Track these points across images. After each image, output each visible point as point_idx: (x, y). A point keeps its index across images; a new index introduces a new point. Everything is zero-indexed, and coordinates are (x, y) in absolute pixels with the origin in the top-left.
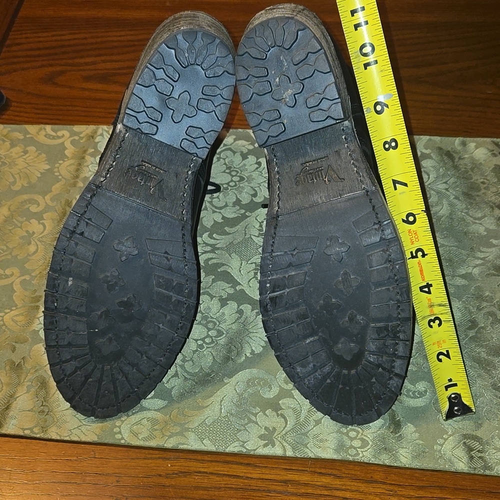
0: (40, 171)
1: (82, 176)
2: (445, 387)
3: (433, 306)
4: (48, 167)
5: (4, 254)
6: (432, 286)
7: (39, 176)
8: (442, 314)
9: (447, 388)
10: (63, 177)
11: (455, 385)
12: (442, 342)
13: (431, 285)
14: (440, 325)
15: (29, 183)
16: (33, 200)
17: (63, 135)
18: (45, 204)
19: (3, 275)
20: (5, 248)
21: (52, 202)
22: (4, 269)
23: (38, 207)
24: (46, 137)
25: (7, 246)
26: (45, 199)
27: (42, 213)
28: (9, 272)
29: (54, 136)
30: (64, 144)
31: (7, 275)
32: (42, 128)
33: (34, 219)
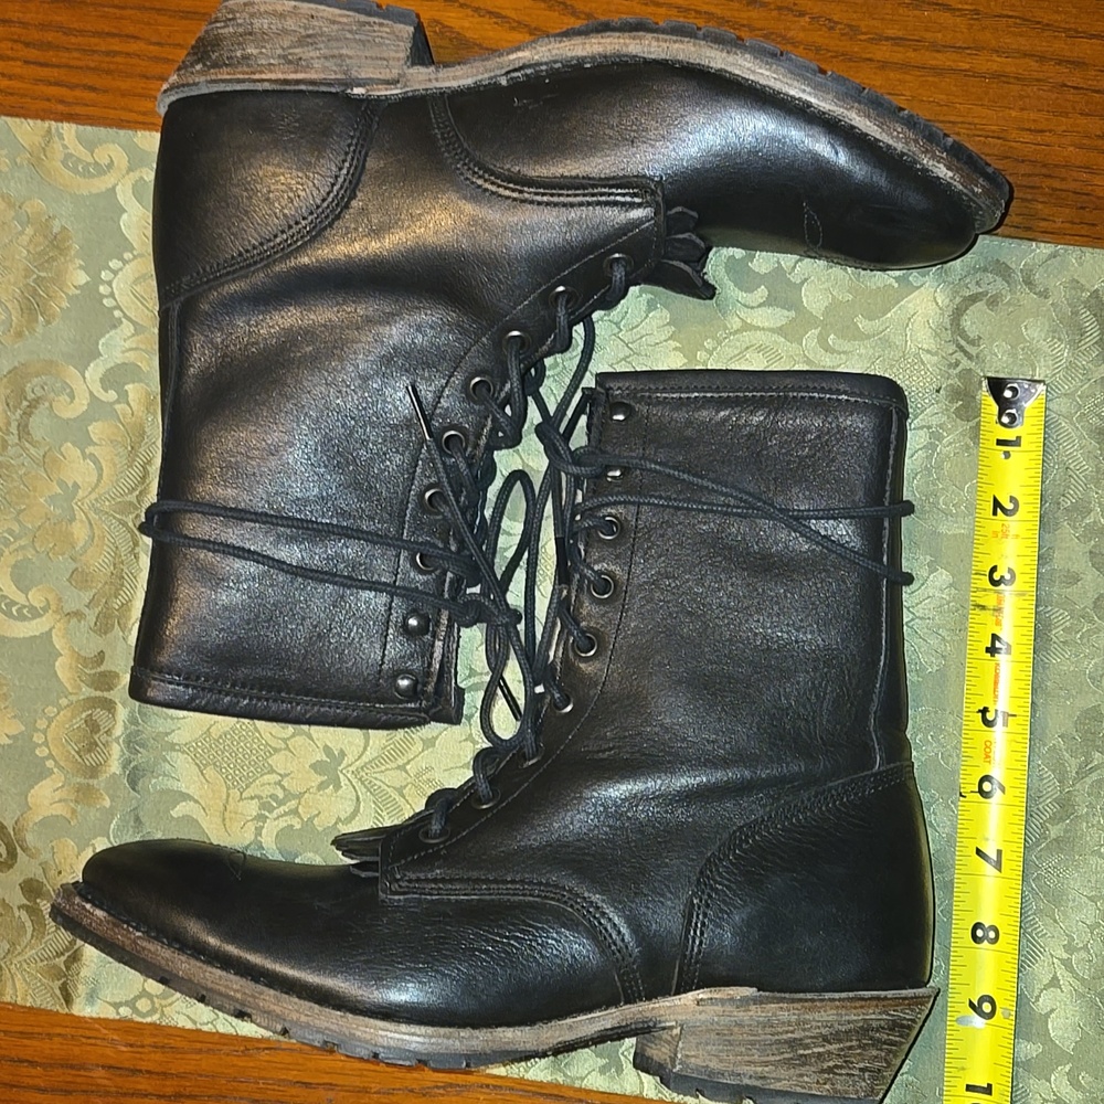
0: (65, 290)
2: (1019, 445)
3: (994, 610)
5: (18, 544)
6: (987, 648)
7: (64, 304)
8: (985, 590)
9: (1017, 442)
10: (124, 316)
11: (1000, 442)
12: (1000, 535)
13: (988, 650)
14: (994, 569)
17: (112, 161)
18: (88, 395)
19: (25, 607)
20: (16, 528)
21: (106, 391)
22: (25, 590)
23: (72, 402)
24: (66, 166)
25: (19, 522)
26: (84, 378)
27: (85, 419)
28: (36, 598)
29: (89, 164)
30: (116, 194)
31: (32, 608)
32: (53, 130)
33: (69, 444)
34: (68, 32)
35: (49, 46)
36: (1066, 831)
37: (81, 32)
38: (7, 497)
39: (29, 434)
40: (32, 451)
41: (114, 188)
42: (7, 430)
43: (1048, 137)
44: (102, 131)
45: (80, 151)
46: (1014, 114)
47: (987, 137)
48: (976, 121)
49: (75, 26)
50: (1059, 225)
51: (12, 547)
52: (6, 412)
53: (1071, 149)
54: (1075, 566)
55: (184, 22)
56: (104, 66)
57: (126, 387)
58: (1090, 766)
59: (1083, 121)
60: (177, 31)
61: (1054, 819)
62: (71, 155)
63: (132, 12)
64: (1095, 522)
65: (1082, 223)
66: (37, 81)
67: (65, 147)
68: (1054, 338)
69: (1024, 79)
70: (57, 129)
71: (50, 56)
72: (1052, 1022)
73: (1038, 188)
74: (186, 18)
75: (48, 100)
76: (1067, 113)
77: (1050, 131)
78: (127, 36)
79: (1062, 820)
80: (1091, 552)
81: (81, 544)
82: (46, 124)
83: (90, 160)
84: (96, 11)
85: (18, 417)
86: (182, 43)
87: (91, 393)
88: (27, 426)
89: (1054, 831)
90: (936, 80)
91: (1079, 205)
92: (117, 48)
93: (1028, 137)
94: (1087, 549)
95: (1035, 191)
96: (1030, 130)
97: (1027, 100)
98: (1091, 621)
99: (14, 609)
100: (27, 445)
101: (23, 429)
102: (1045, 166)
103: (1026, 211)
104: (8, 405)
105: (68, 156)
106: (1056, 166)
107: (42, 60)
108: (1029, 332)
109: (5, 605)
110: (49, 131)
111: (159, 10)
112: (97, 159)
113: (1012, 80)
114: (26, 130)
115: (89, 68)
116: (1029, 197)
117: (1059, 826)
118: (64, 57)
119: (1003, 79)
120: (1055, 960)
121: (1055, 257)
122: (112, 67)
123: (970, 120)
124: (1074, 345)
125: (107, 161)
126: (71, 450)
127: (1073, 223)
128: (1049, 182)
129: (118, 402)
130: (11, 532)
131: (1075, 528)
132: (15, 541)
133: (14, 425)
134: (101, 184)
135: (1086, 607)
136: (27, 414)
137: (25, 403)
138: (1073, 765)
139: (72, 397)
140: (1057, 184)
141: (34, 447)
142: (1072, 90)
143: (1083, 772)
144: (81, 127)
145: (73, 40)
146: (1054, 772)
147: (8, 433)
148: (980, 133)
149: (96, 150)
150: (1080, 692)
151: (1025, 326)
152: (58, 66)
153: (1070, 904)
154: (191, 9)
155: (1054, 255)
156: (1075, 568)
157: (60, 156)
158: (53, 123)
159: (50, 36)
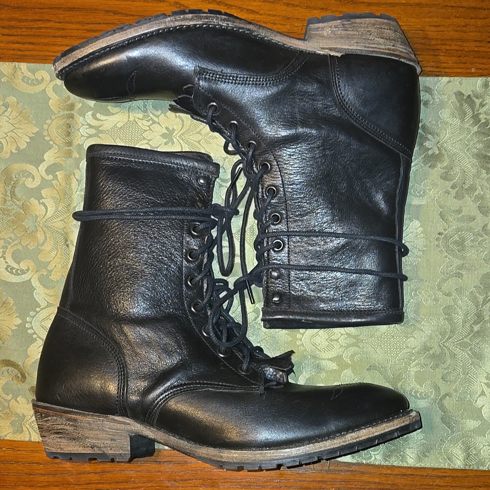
0: (28, 135)
1: (76, 142)
4: (36, 130)
5: (14, 243)
7: (28, 140)
10: (54, 143)
15: (18, 149)
16: (26, 171)
17: (43, 77)
18: (40, 178)
19: (19, 270)
20: (13, 236)
21: (48, 175)
22: (18, 263)
23: (33, 181)
24: (24, 82)
25: (14, 233)
26: (38, 170)
27: (39, 188)
28: (23, 266)
29: (33, 80)
30: (46, 92)
31: (22, 270)
32: (17, 66)
33: (33, 198)
34: (20, 21)
35: (13, 27)
36: (481, 328)
37: (26, 20)
38: (8, 223)
39: (15, 195)
40: (18, 203)
41: (45, 89)
42: (6, 194)
43: (442, 28)
44: (37, 65)
45: (29, 75)
46: (426, 20)
47: (416, 30)
48: (411, 24)
49: (23, 18)
50: (451, 64)
51: (12, 245)
52: (4, 187)
53: (452, 32)
54: (473, 213)
55: (69, 12)
56: (37, 34)
57: (57, 173)
58: (488, 299)
59: (456, 20)
60: (67, 16)
61: (476, 323)
62: (25, 77)
63: (47, 10)
64: (479, 194)
65: (460, 63)
66: (8, 42)
67: (23, 73)
68: (453, 117)
69: (430, 5)
70: (18, 66)
71: (13, 31)
72: (484, 410)
73: (440, 50)
74: (70, 11)
75: (14, 50)
76: (449, 17)
77: (443, 25)
78: (46, 20)
79: (478, 323)
80: (479, 207)
81: (42, 241)
82: (14, 64)
83: (33, 78)
84: (31, 11)
85: (10, 189)
86: (69, 21)
87: (42, 176)
88: (14, 192)
89: (476, 328)
90: (392, 8)
91: (458, 55)
92: (42, 26)
93: (433, 29)
94: (478, 205)
95: (438, 51)
96: (434, 26)
97: (432, 14)
98: (482, 236)
99: (14, 271)
100: (15, 200)
101: (13, 194)
102: (442, 40)
103: (436, 60)
104: (5, 184)
105: (24, 77)
106: (447, 40)
107: (10, 33)
108: (442, 115)
109: (10, 269)
110: (15, 67)
111: (58, 8)
112: (37, 77)
113: (424, 6)
114: (5, 67)
115: (31, 35)
116: (437, 54)
117: (478, 326)
118: (19, 32)
119: (420, 5)
120: (482, 384)
121: (450, 82)
122: (40, 34)
123: (408, 24)
124: (462, 119)
125: (41, 78)
126: (34, 201)
127: (456, 63)
128: (444, 47)
129: (53, 180)
130: (11, 238)
131: (471, 197)
132: (13, 241)
133: (9, 192)
134: (39, 88)
135: (479, 230)
136: (14, 187)
137: (13, 182)
138: (481, 298)
139: (34, 179)
140: (448, 47)
141: (18, 201)
142: (450, 8)
143: (485, 302)
144: (28, 64)
145: (22, 24)
146: (473, 302)
147: (6, 196)
148: (413, 29)
149: (36, 74)
150: (480, 267)
151: (441, 113)
152: (18, 35)
153: (486, 359)
154: (72, 7)
155: (449, 82)
156: (472, 214)
157: (21, 77)
158: (16, 63)
159: (13, 23)
